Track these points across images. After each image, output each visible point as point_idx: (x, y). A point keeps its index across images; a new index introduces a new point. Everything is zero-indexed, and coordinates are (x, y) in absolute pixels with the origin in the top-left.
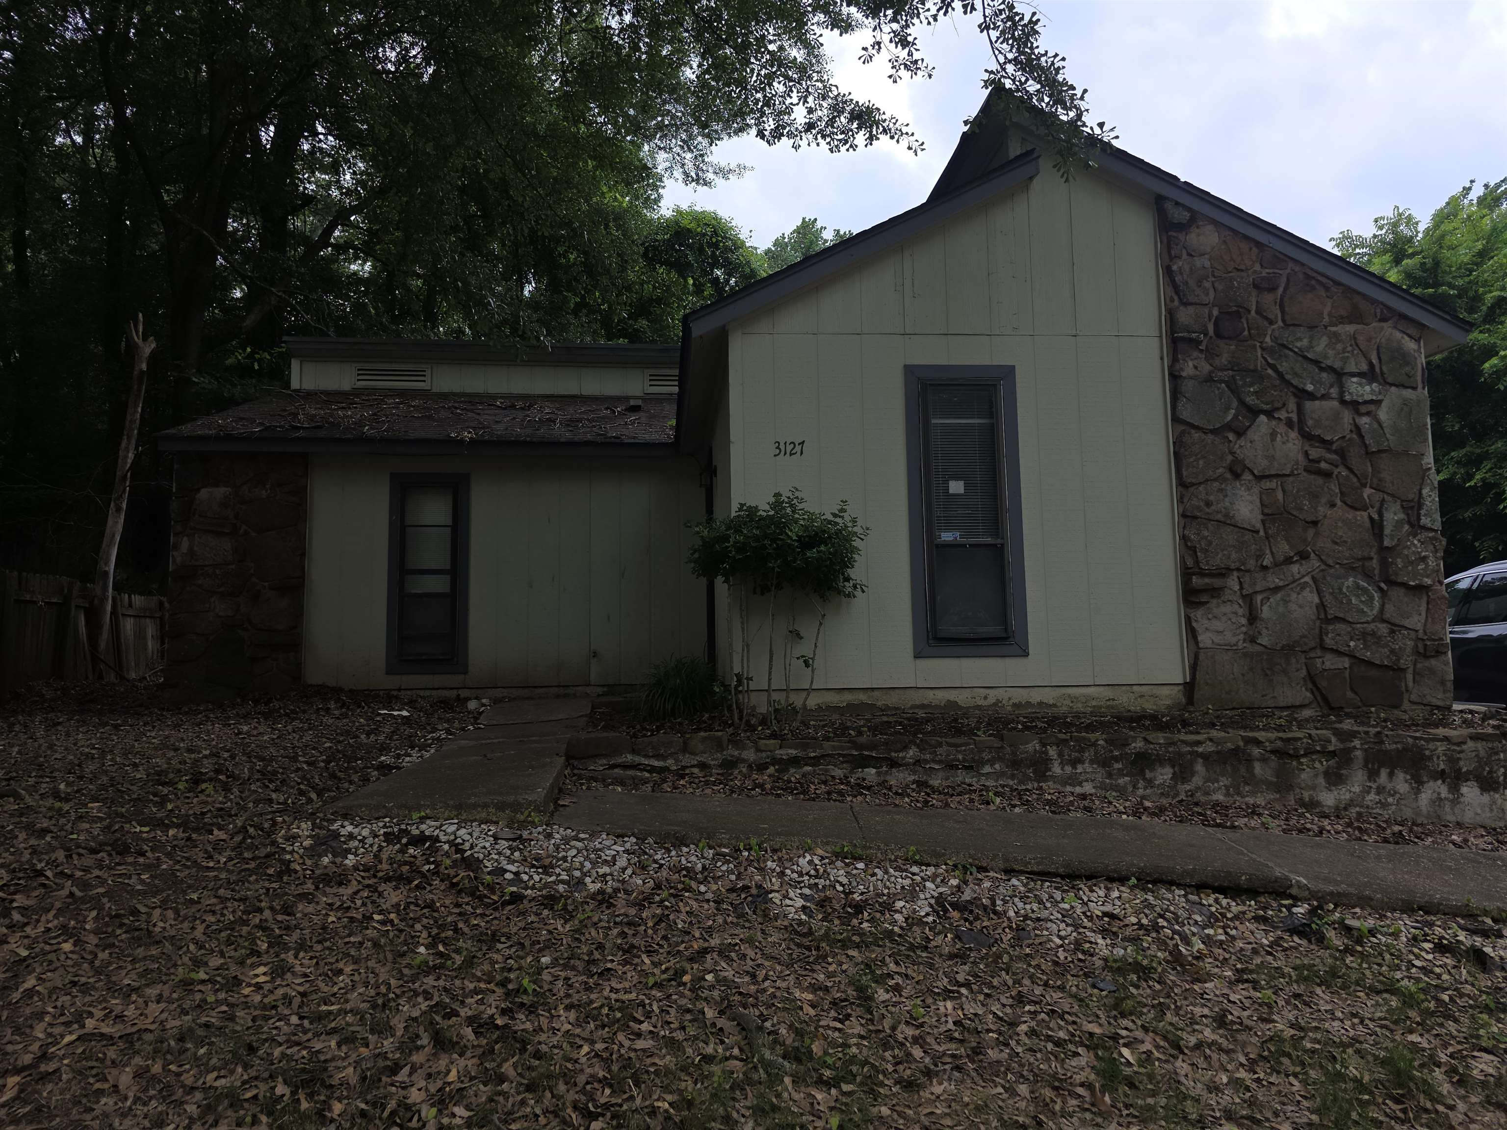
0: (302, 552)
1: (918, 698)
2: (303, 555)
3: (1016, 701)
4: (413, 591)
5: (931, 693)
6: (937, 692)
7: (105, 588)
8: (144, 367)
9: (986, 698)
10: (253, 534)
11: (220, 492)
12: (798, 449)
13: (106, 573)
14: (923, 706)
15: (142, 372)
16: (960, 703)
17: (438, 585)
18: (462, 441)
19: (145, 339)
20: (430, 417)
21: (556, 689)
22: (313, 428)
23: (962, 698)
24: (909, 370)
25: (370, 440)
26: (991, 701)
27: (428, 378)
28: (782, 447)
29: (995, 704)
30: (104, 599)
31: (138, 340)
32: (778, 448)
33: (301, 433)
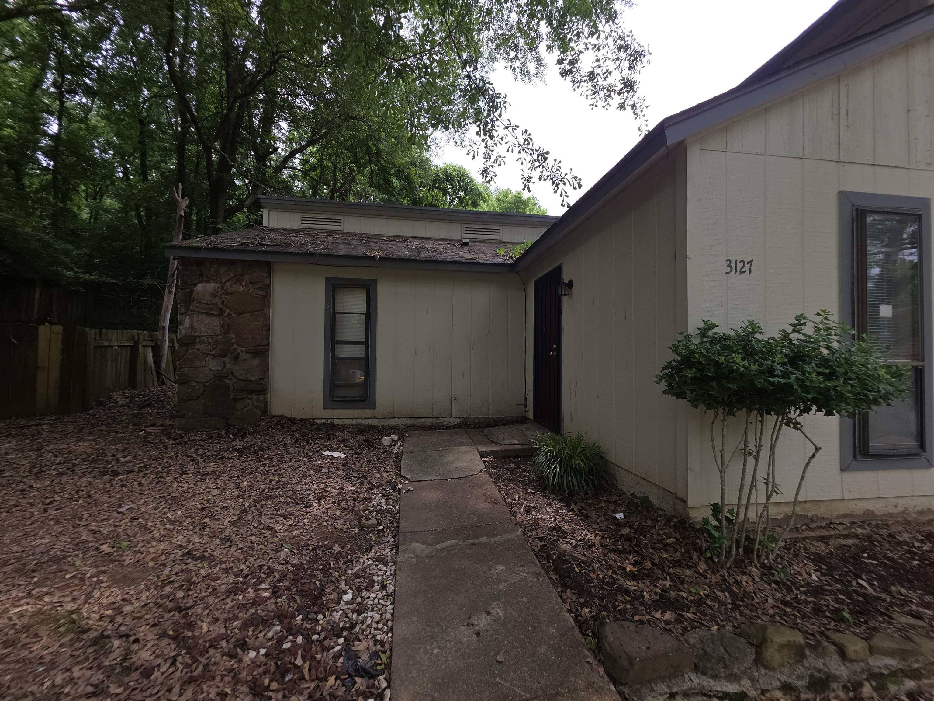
0: (267, 328)
1: (842, 509)
2: (268, 330)
3: (919, 508)
4: (341, 356)
5: (852, 504)
6: (858, 502)
7: (164, 335)
8: (183, 213)
9: (896, 506)
10: (234, 315)
11: (211, 286)
12: (747, 267)
13: (164, 328)
14: (846, 516)
15: (181, 216)
16: (876, 512)
17: (358, 351)
18: (374, 258)
19: (183, 197)
20: (348, 243)
21: (431, 420)
22: (274, 245)
23: (878, 508)
24: (843, 195)
25: (312, 255)
26: (900, 509)
27: (342, 224)
28: (733, 265)
29: (903, 512)
30: (164, 341)
31: (180, 199)
32: (729, 266)
33: (266, 248)
